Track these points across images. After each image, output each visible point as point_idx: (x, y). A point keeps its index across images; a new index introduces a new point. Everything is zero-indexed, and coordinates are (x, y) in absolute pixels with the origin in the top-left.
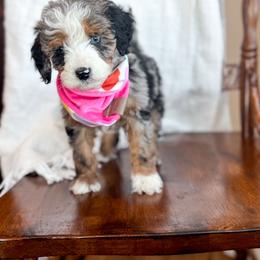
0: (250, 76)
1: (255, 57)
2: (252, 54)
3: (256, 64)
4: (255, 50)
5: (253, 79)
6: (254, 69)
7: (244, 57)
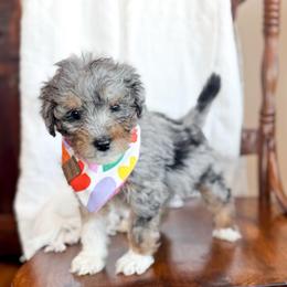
0: (268, 141)
1: (273, 122)
2: (270, 119)
3: (274, 129)
4: (273, 115)
5: (271, 144)
6: (272, 134)
7: (262, 122)
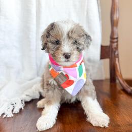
1: (117, 42)
3: (117, 45)
4: (117, 38)
